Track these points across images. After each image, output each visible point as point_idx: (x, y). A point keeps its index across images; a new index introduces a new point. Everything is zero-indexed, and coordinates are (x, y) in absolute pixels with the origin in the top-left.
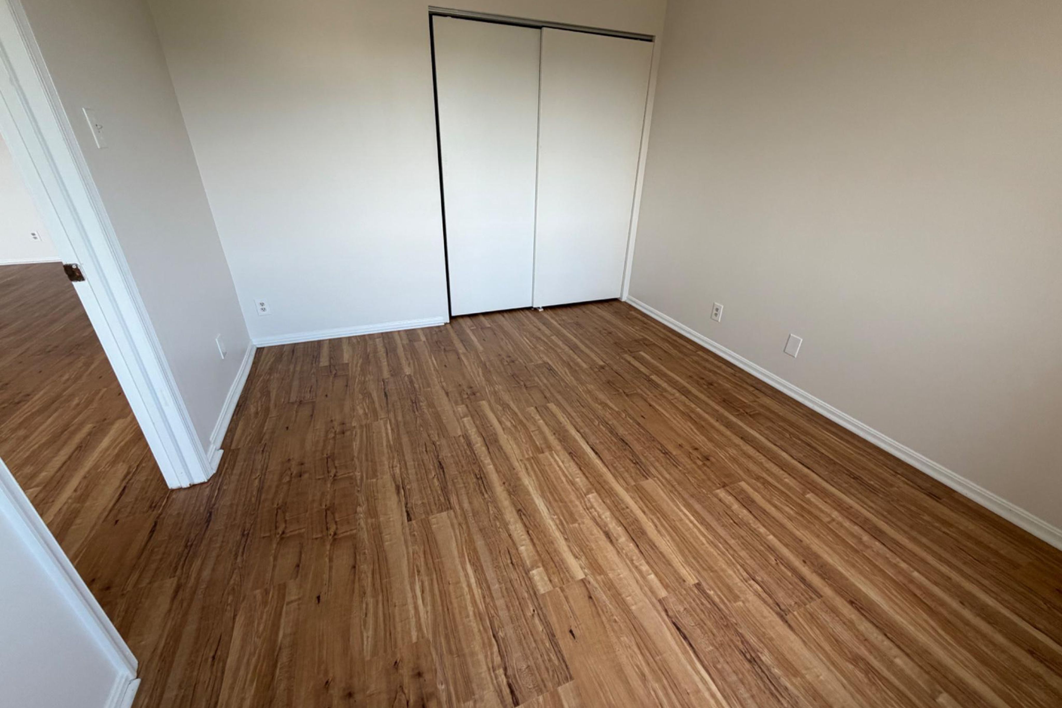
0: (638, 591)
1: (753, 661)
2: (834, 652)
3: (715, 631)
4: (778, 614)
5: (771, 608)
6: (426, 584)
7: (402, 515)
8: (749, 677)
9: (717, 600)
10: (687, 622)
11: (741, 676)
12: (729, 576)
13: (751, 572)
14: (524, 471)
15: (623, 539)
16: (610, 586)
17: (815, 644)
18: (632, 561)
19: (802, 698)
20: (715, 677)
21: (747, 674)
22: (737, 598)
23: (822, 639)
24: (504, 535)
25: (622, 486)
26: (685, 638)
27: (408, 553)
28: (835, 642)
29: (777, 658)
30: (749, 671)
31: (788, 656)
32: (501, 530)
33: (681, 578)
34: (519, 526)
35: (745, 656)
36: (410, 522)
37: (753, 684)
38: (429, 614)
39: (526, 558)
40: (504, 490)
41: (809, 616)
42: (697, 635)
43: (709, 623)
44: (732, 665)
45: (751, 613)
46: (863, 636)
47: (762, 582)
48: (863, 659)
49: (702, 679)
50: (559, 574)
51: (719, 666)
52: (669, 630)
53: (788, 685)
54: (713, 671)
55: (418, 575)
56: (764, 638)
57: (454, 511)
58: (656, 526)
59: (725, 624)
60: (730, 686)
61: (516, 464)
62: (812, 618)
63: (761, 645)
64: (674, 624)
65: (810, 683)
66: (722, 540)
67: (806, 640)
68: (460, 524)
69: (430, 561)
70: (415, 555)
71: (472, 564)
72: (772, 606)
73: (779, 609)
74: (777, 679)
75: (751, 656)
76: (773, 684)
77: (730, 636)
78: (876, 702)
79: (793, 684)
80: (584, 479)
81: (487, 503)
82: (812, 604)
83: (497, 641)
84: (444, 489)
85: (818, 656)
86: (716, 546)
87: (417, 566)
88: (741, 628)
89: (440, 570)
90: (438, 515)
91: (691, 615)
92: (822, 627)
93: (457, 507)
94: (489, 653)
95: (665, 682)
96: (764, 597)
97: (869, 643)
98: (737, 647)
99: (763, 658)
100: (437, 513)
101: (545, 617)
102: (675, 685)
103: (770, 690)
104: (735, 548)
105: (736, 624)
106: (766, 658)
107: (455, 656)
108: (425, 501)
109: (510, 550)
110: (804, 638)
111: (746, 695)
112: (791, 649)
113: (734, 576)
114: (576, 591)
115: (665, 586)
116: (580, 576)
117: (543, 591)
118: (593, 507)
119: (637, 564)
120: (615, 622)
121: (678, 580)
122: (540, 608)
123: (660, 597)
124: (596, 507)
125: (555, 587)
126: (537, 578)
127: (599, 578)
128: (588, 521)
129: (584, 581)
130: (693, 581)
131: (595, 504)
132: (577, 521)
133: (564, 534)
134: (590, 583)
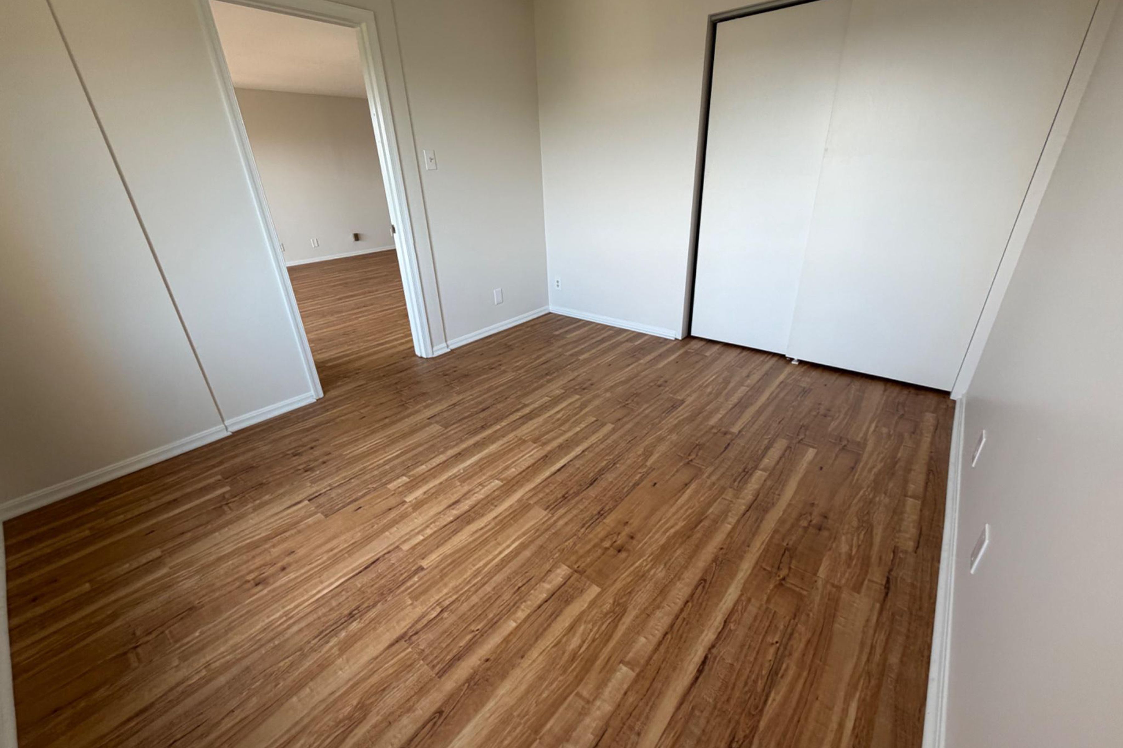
0: (403, 533)
1: (351, 616)
2: (369, 686)
3: (376, 586)
4: (405, 633)
5: (411, 628)
8: (335, 615)
9: (409, 584)
10: (381, 567)
11: (336, 608)
12: (439, 591)
13: (451, 608)
15: (455, 512)
16: (403, 517)
17: (375, 669)
18: (434, 522)
19: (319, 656)
20: (334, 591)
21: (338, 612)
22: (415, 598)
23: (383, 675)
25: (523, 496)
26: (366, 568)
28: (382, 688)
29: (356, 634)
30: (341, 614)
31: (359, 643)
33: (426, 556)
35: (355, 610)
37: (330, 617)
41: (409, 663)
42: (371, 575)
43: (383, 581)
44: (346, 601)
45: (399, 612)
46: (395, 720)
47: (442, 618)
48: (365, 717)
49: (332, 584)
50: (406, 490)
51: (343, 593)
52: (371, 558)
53: (331, 644)
54: (339, 589)
56: (375, 623)
58: (482, 529)
59: (385, 592)
60: (327, 602)
61: (510, 436)
62: (407, 667)
63: (367, 622)
64: (378, 559)
65: (333, 662)
66: (486, 579)
67: (378, 660)
72: (413, 628)
73: (411, 634)
74: (336, 635)
75: (356, 614)
76: (331, 632)
77: (373, 598)
78: (317, 724)
79: (332, 648)
80: (517, 473)
82: (426, 667)
85: (363, 670)
86: (475, 576)
88: (383, 604)
91: (388, 569)
92: (397, 675)
95: (329, 562)
96: (422, 621)
97: (386, 727)
98: (363, 603)
99: (354, 624)
102: (326, 568)
103: (326, 630)
104: (480, 591)
105: (386, 600)
106: (355, 626)
110: (380, 658)
111: (320, 613)
112: (367, 646)
113: (441, 595)
114: (393, 501)
115: (413, 548)
116: (408, 499)
117: (389, 486)
118: (484, 487)
119: (431, 526)
120: (373, 527)
121: (423, 554)
122: (375, 489)
123: (401, 547)
124: (486, 488)
125: (395, 490)
126: (399, 480)
127: (410, 509)
128: (466, 488)
129: (404, 502)
130: (424, 563)
131: (489, 487)
132: (464, 482)
133: (446, 480)
134: (403, 505)
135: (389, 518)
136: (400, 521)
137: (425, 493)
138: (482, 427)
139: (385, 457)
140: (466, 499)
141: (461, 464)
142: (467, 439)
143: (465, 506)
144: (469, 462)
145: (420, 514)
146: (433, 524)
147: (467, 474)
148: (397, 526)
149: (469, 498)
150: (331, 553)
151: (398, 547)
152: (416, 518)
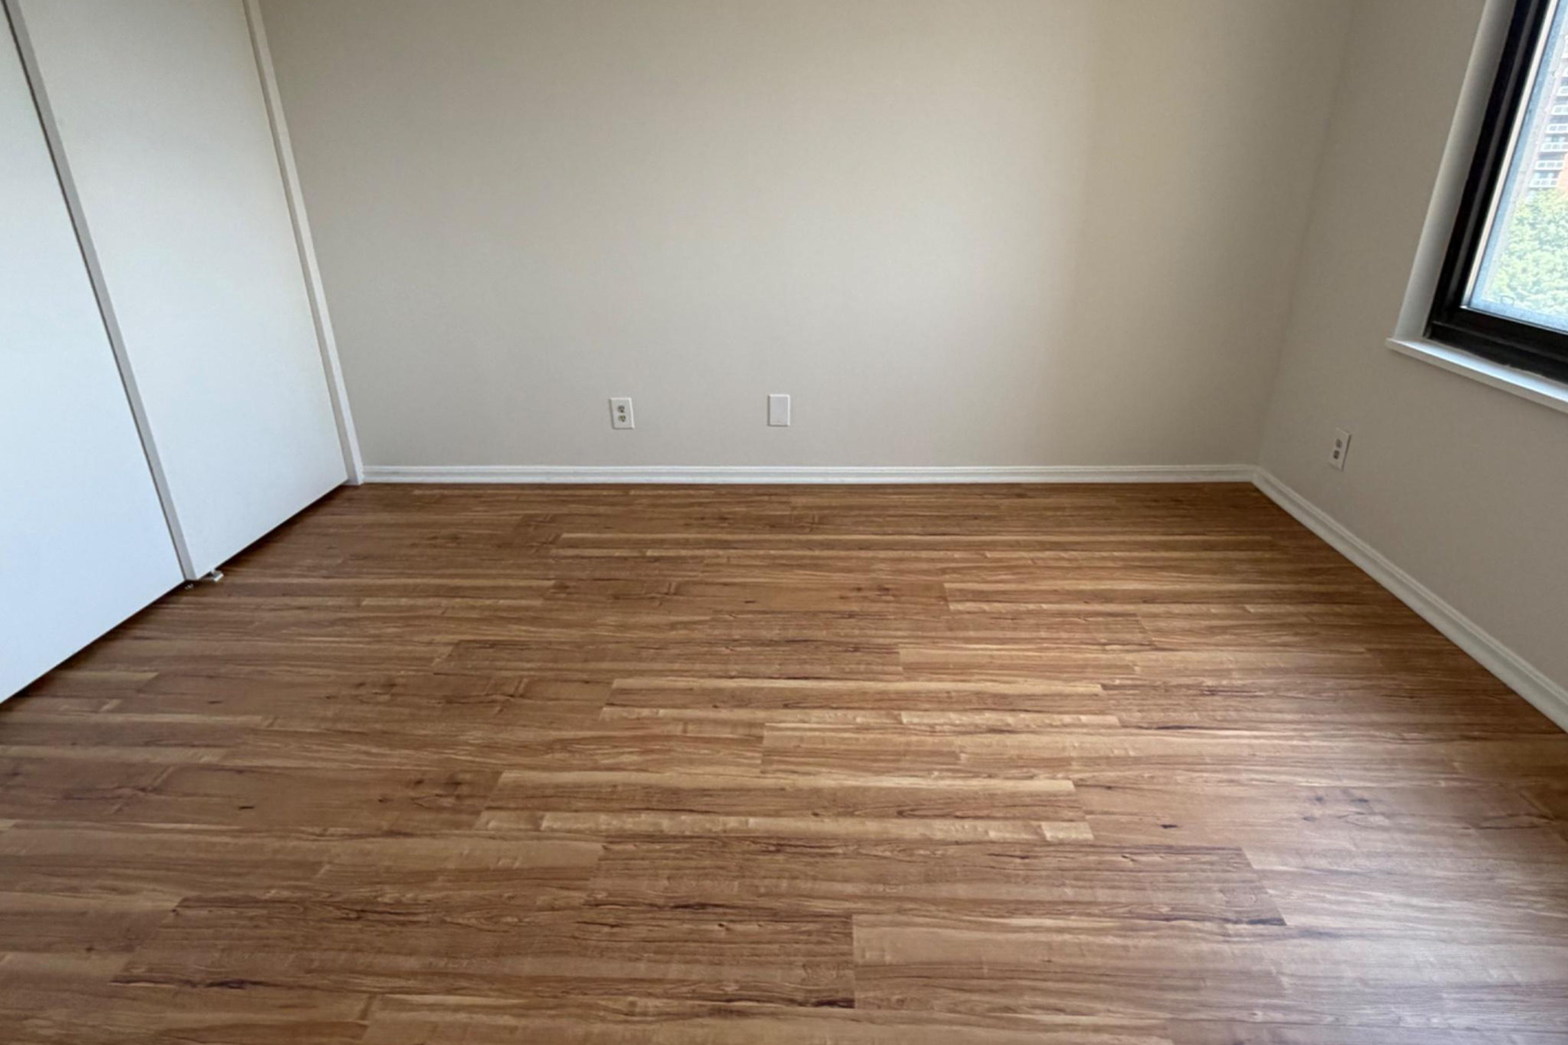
1: (1212, 692)
3: (1173, 702)
4: (1152, 650)
5: (1145, 651)
6: (1040, 1000)
7: (825, 1017)
9: (1129, 682)
10: (1158, 717)
11: (1232, 709)
12: (1095, 659)
13: (1093, 642)
14: (795, 777)
15: (1010, 719)
16: (1092, 761)
18: (1051, 726)
20: (1233, 727)
21: (1231, 704)
22: (1128, 668)
24: (952, 850)
25: (898, 681)
26: (1180, 729)
27: (950, 1022)
29: (1209, 676)
30: (1225, 701)
31: (1207, 667)
32: (939, 852)
33: (1090, 696)
34: (938, 824)
35: (1206, 695)
36: (856, 1004)
37: (1241, 705)
38: (1111, 1008)
39: (1016, 836)
40: (837, 821)
41: (1158, 633)
42: (1175, 717)
43: (1161, 703)
44: (1216, 709)
45: (1152, 668)
47: (1108, 640)
49: (1235, 737)
50: (1059, 806)
51: (1218, 718)
52: (1169, 737)
53: (1241, 682)
54: (1226, 725)
55: (1015, 1011)
56: (1183, 673)
57: (855, 913)
59: (1163, 691)
60: (1243, 721)
61: (769, 782)
62: (1161, 632)
64: (1159, 728)
66: (1038, 641)
67: (1188, 648)
68: (900, 911)
69: (986, 983)
70: (961, 1008)
71: (1012, 914)
72: (1142, 649)
73: (1148, 647)
74: (1234, 686)
75: (1206, 691)
76: (1241, 693)
77: (1180, 695)
79: (1238, 680)
80: (863, 712)
81: (859, 854)
82: (1143, 624)
83: (1176, 919)
84: (775, 916)
86: (1047, 649)
87: (994, 1010)
88: (1168, 683)
89: (1012, 971)
90: (855, 944)
91: (1148, 710)
92: (1173, 632)
93: (847, 905)
94: (1199, 935)
96: (1131, 649)
98: (1192, 696)
100: (851, 944)
101: (1137, 847)
102: (1243, 761)
103: (1246, 697)
104: (1054, 637)
105: (1164, 683)
106: (1209, 682)
107: (1202, 984)
108: (800, 960)
109: (991, 852)
110: (1185, 648)
113: (1096, 655)
114: (1095, 799)
115: (1102, 713)
116: (1069, 786)
117: (1089, 836)
118: (932, 726)
119: (1058, 723)
120: (1152, 777)
121: (1093, 700)
122: (1120, 849)
123: (1118, 724)
124: (931, 721)
125: (1083, 820)
126: (1061, 835)
127: (1075, 766)
128: (959, 741)
129: (1078, 784)
130: (1097, 689)
131: (926, 721)
132: (954, 752)
133: (976, 775)
134: (1082, 780)
135: (1119, 774)
136: (1100, 758)
137: (1031, 778)
138: (779, 848)
139: (1060, 930)
140: (977, 726)
141: (919, 790)
142: (845, 841)
143: (989, 718)
144: (906, 782)
145: (1064, 749)
146: (1054, 724)
147: (932, 763)
148: (1111, 755)
149: (971, 725)
150: (1233, 777)
151: (1125, 726)
152: (1074, 747)
